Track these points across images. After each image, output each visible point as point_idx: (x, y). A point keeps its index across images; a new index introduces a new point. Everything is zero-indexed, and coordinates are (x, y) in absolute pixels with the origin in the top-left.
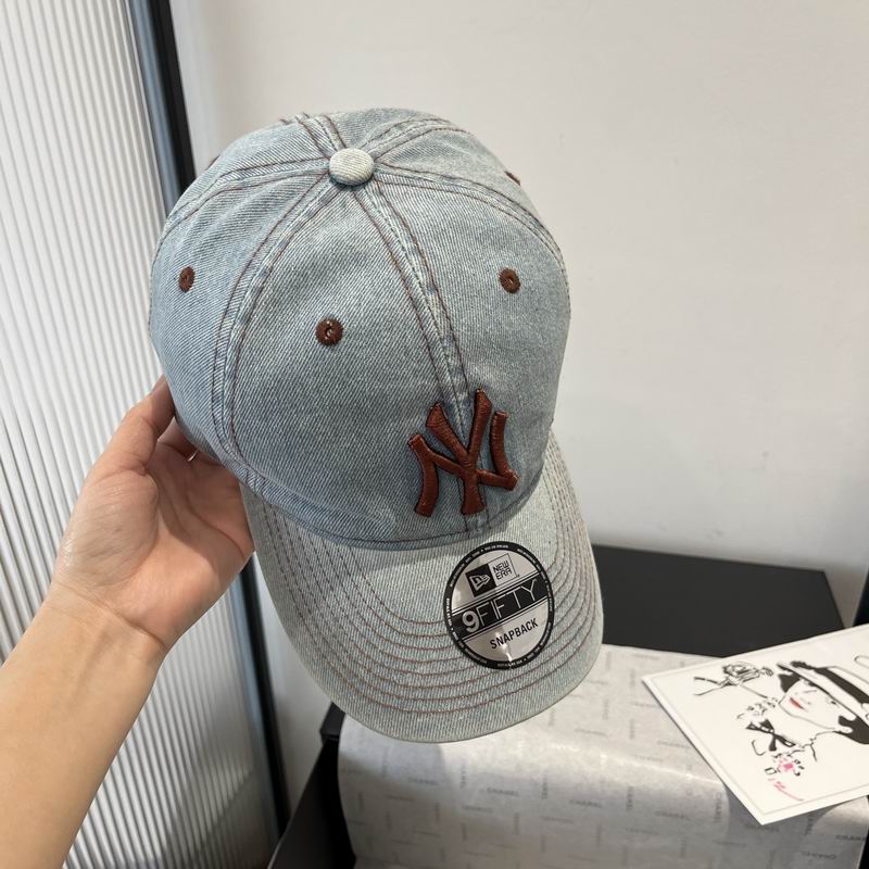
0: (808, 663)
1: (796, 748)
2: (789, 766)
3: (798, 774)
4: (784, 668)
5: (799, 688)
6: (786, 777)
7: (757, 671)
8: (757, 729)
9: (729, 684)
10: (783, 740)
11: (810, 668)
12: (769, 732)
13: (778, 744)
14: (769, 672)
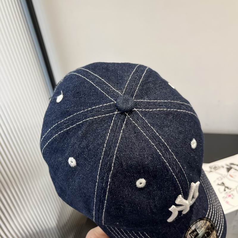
0: (234, 163)
1: (232, 190)
2: (230, 196)
3: (233, 198)
4: (227, 165)
5: (232, 171)
6: (229, 199)
7: (219, 167)
8: (219, 185)
9: (211, 171)
10: (228, 188)
11: (235, 165)
12: (223, 185)
13: (226, 189)
14: (223, 167)
